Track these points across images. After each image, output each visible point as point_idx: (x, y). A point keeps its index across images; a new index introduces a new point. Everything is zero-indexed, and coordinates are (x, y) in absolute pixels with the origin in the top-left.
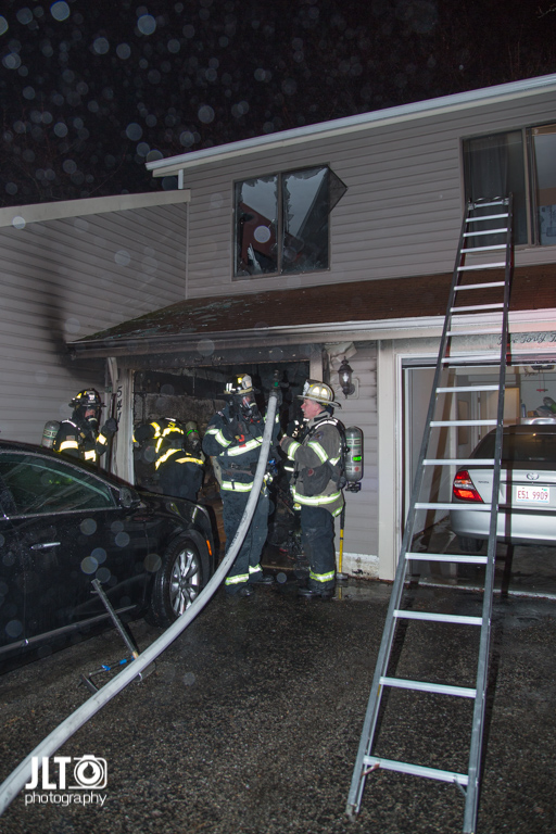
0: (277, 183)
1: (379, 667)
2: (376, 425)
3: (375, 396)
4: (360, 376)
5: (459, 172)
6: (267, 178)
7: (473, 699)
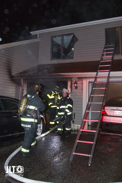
0: (61, 37)
1: (77, 139)
2: (82, 96)
3: (82, 89)
4: (79, 85)
5: (104, 37)
6: (59, 36)
7: (93, 144)
